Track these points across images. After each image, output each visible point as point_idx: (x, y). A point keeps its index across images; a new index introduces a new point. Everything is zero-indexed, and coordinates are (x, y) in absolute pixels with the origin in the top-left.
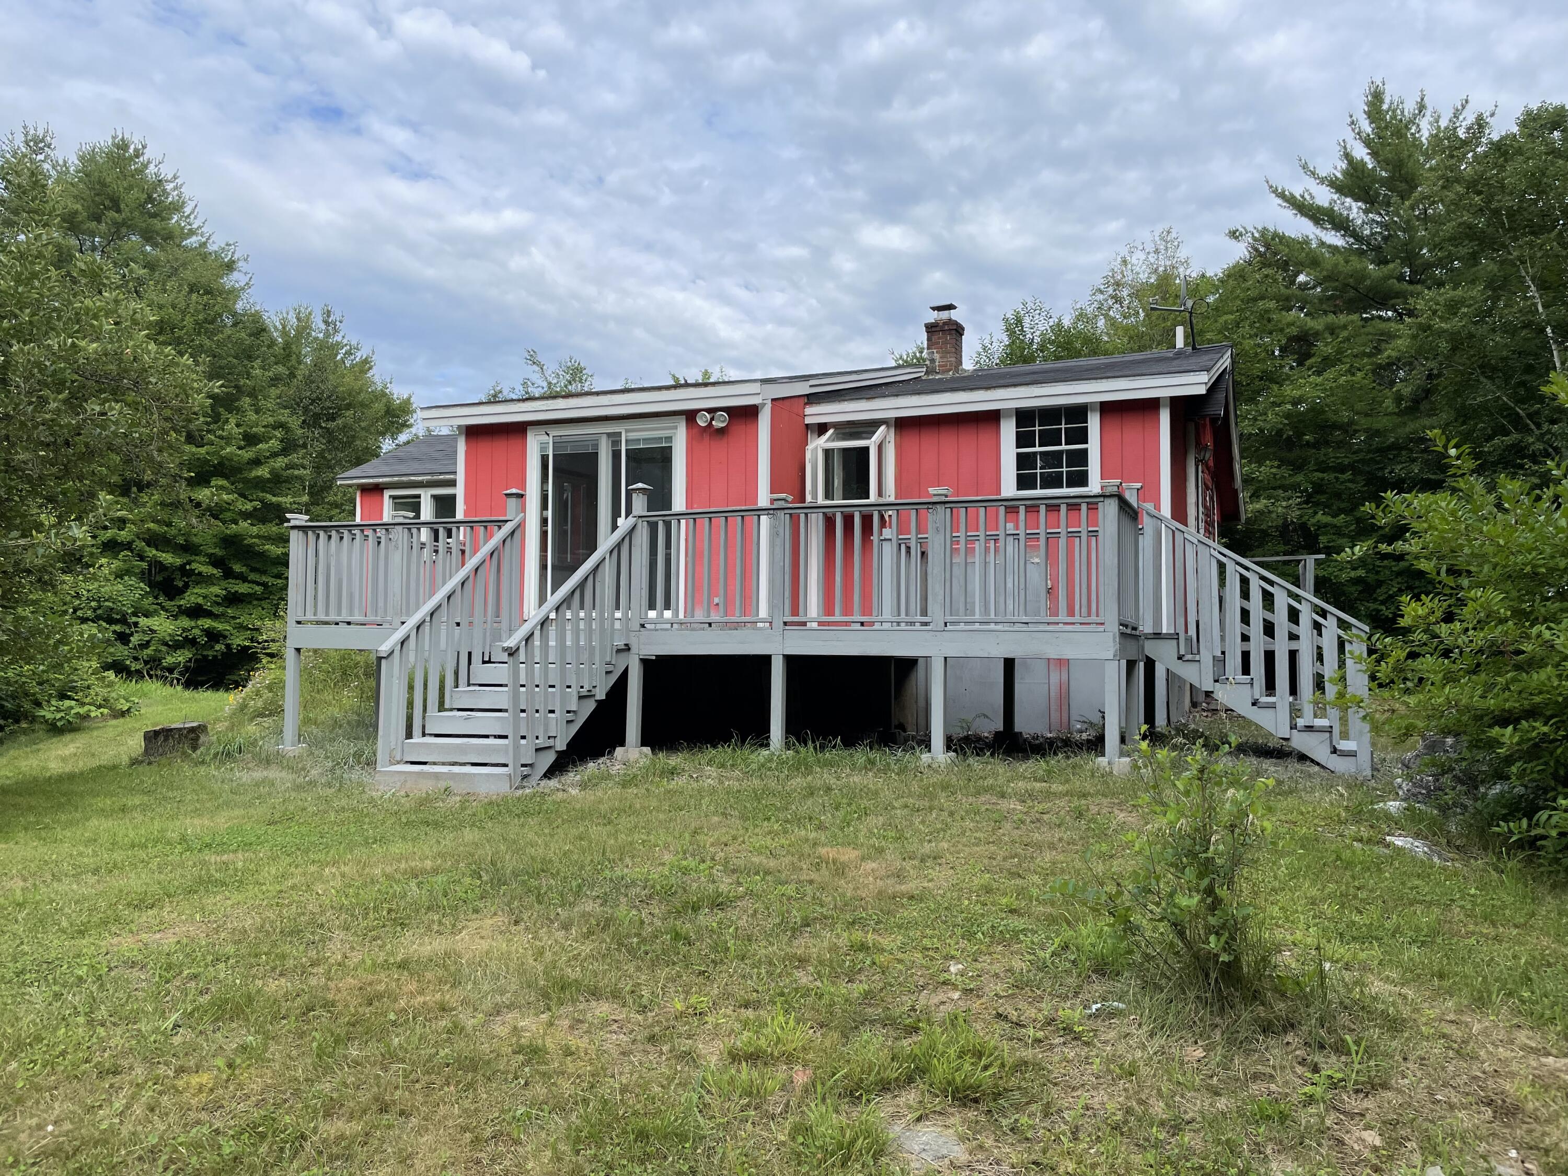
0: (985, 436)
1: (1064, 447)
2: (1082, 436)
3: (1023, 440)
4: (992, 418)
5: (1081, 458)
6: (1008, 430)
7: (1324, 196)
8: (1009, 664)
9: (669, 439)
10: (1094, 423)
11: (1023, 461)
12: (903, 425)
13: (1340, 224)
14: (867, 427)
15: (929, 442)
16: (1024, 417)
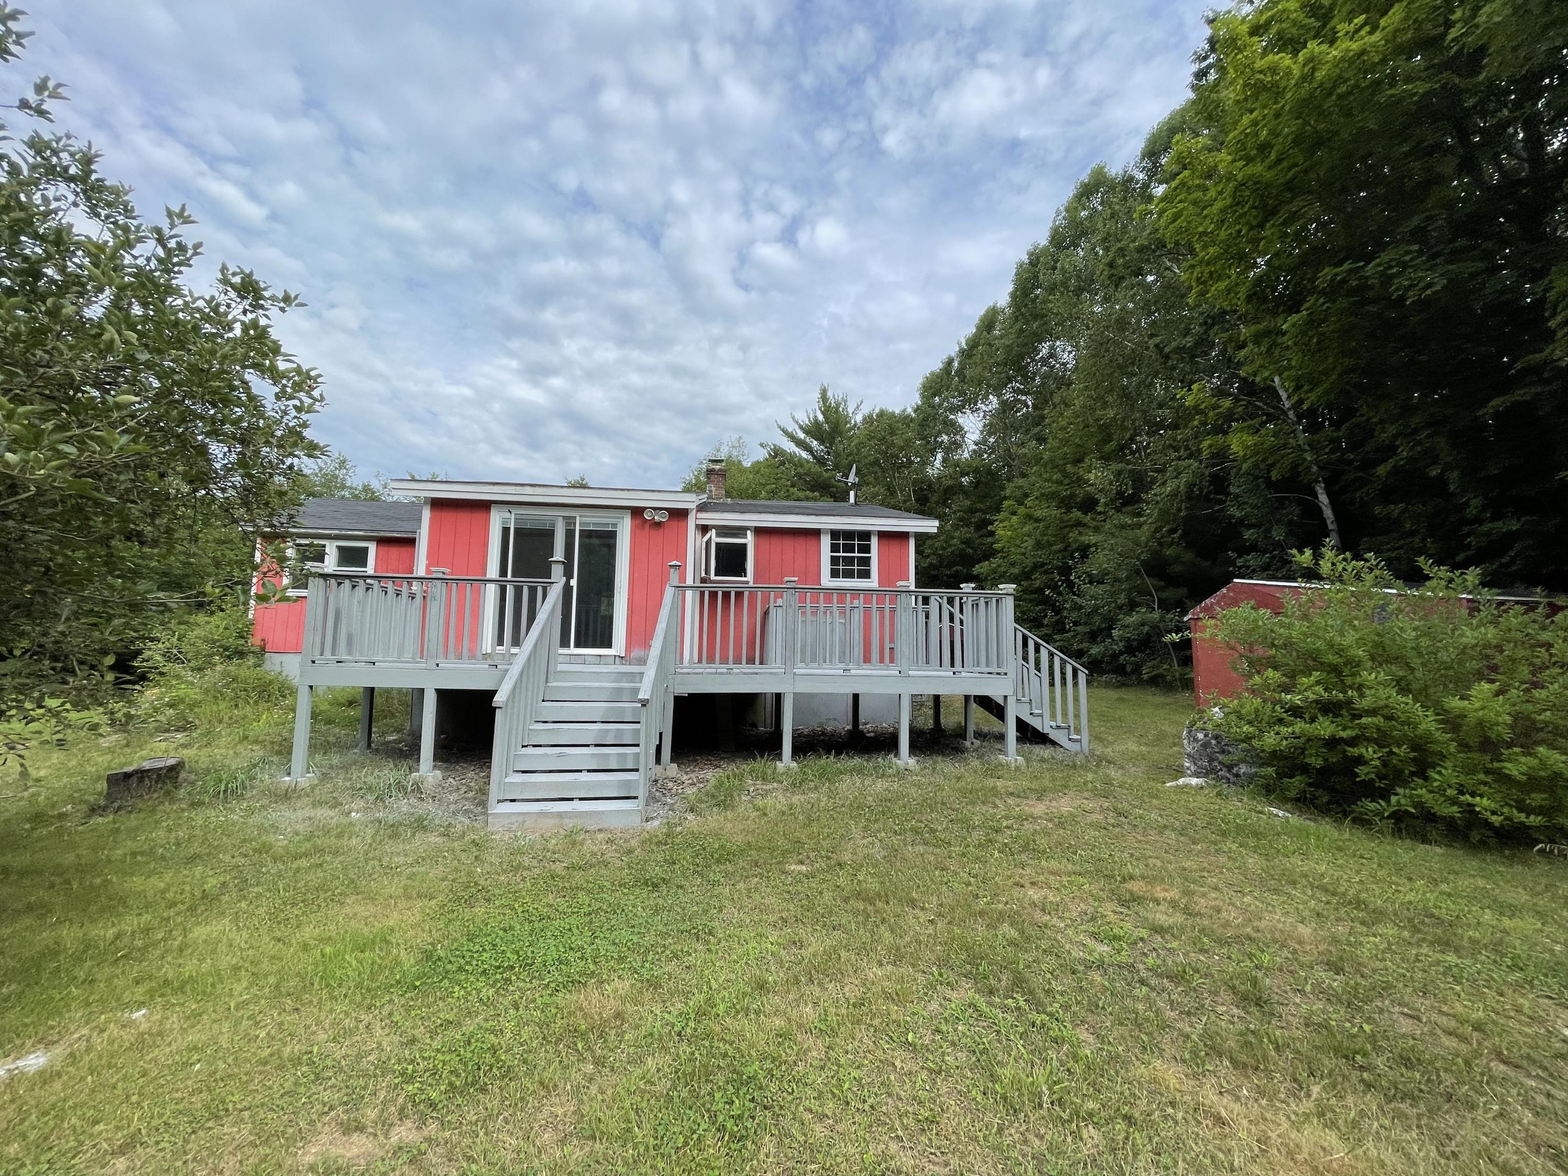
0: (811, 543)
1: (856, 554)
2: (867, 549)
3: (834, 548)
4: (815, 533)
5: (866, 562)
6: (826, 542)
7: (801, 435)
8: (856, 697)
9: (615, 525)
10: (874, 542)
11: (834, 561)
12: (760, 531)
13: (808, 448)
14: (740, 531)
15: (776, 543)
16: (835, 534)
